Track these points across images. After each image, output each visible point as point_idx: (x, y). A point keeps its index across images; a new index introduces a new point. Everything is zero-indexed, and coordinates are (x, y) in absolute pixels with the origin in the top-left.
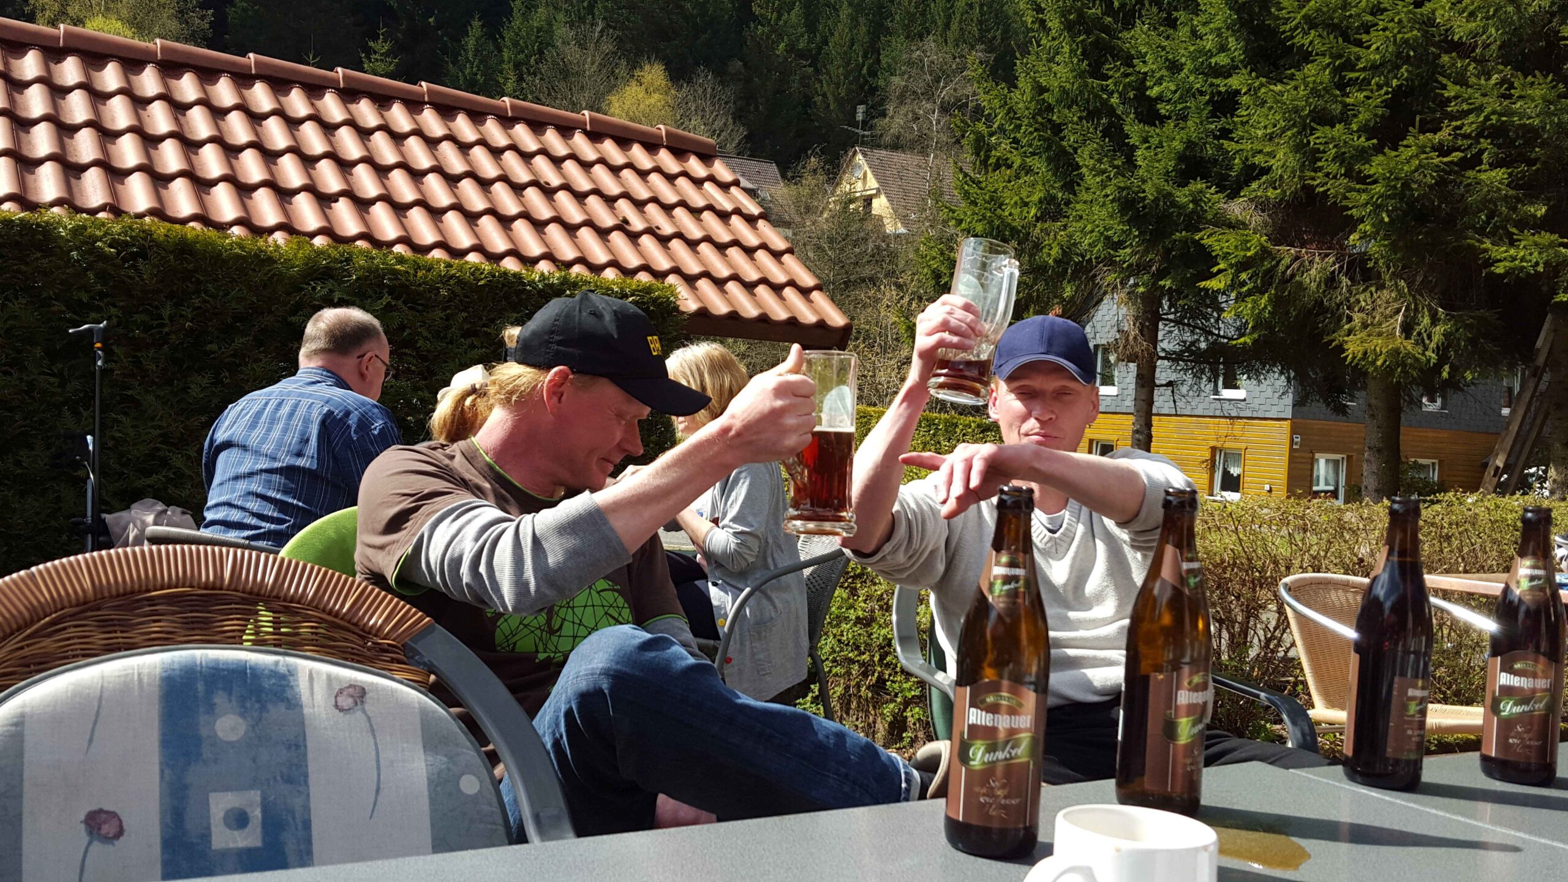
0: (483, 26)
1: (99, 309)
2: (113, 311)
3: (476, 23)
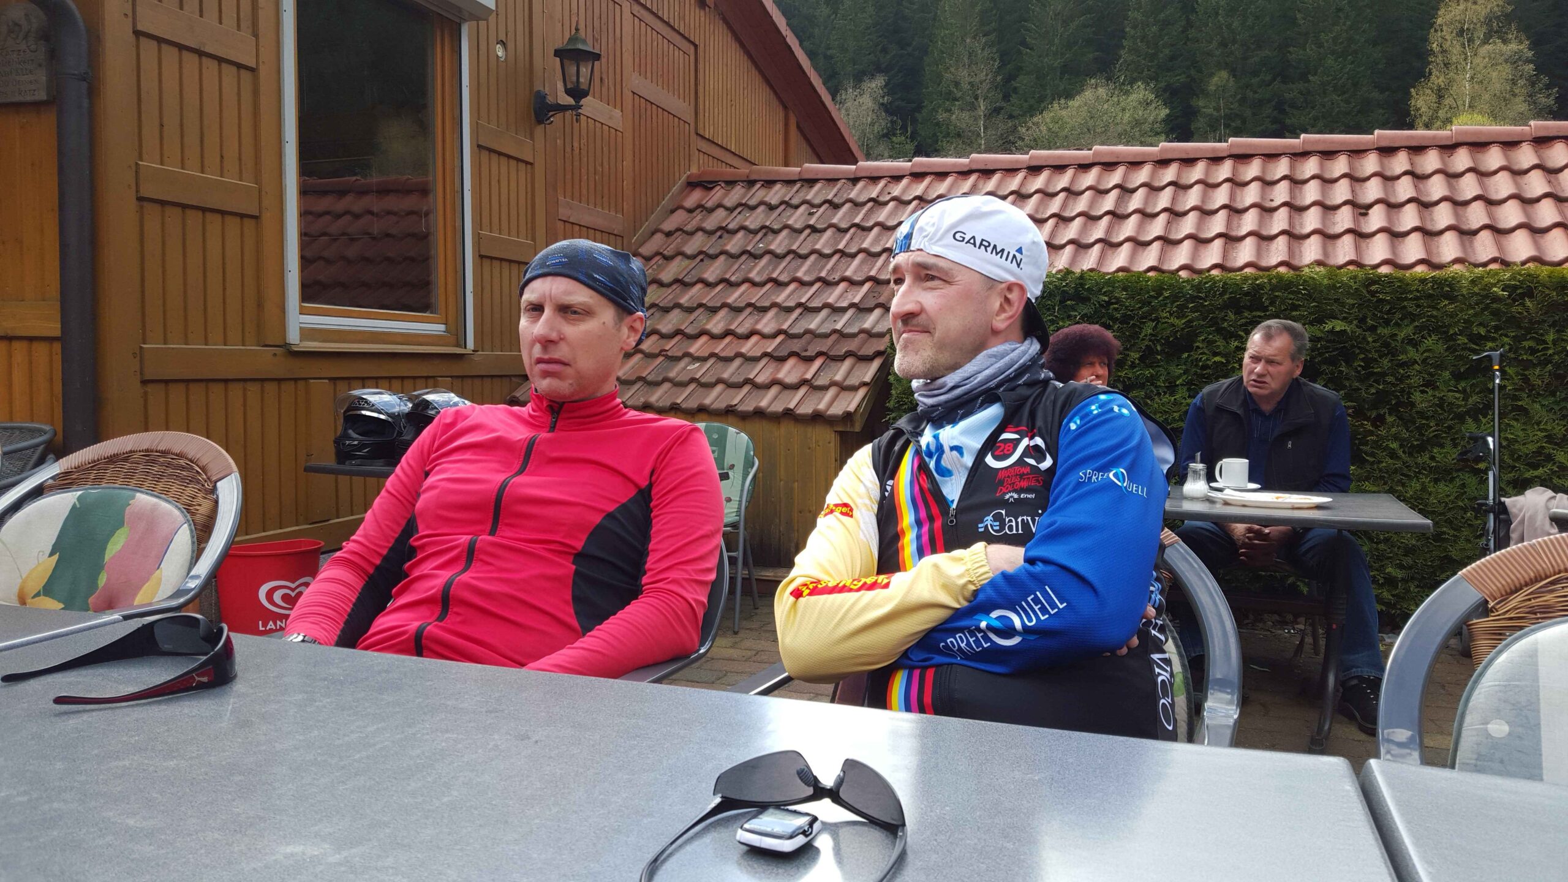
1: (1494, 340)
2: (1506, 339)
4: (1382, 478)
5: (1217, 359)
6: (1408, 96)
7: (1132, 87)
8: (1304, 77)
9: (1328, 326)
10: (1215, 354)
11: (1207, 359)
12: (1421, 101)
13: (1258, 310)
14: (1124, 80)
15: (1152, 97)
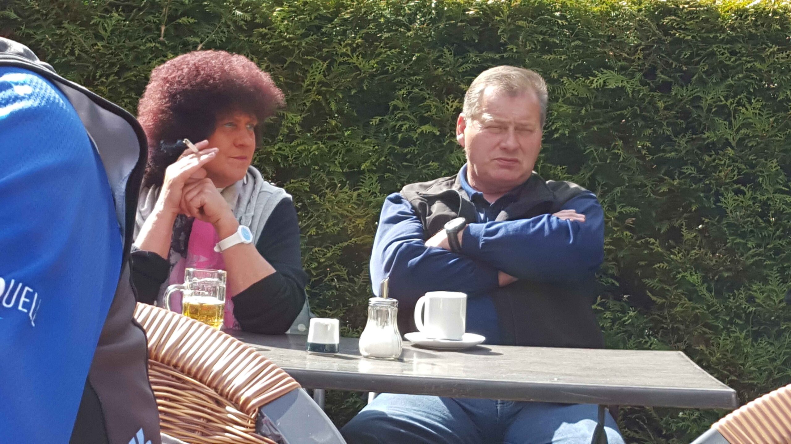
4: (675, 330)
5: (426, 128)
9: (597, 82)
10: (424, 121)
11: (410, 129)
13: (490, 49)
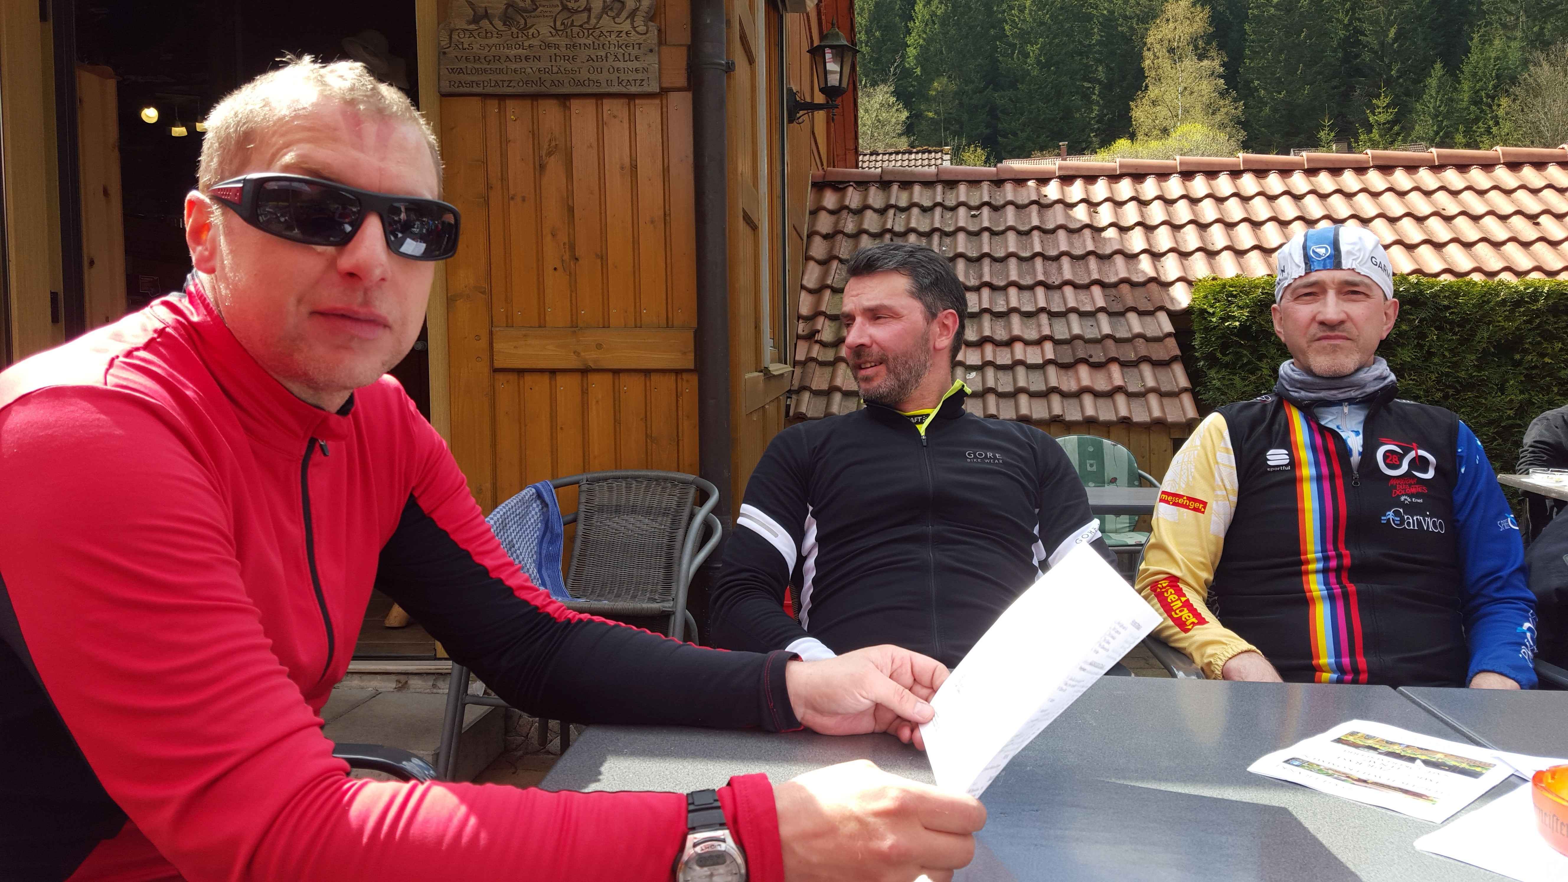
0: (1444, 67)
3: (1438, 66)
6: (1129, 109)
7: (875, 90)
8: (1013, 85)
12: (1140, 113)
14: (866, 83)
15: (892, 99)
